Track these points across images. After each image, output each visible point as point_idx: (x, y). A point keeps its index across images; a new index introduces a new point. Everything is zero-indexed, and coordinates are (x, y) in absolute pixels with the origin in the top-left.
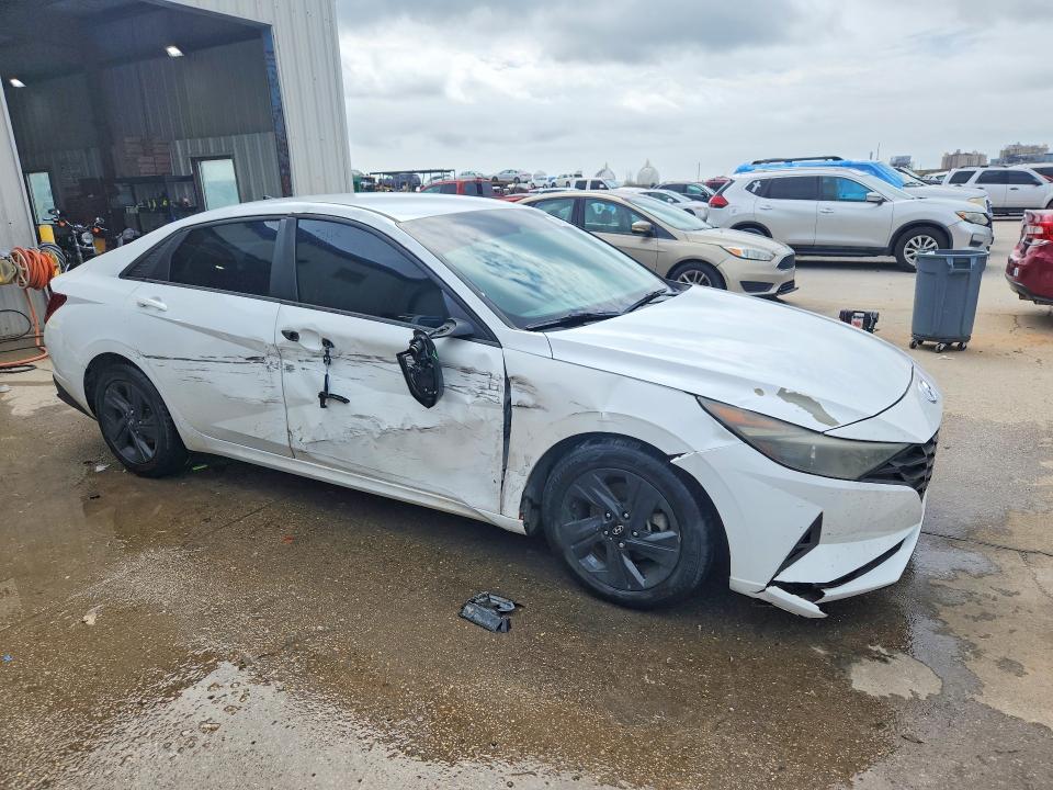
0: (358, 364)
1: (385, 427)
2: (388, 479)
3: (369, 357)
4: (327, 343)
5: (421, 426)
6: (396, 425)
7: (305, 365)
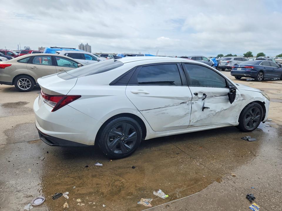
0: (210, 98)
1: (217, 112)
2: (211, 124)
3: (213, 96)
4: (204, 94)
5: (225, 109)
6: (219, 110)
7: (196, 102)
